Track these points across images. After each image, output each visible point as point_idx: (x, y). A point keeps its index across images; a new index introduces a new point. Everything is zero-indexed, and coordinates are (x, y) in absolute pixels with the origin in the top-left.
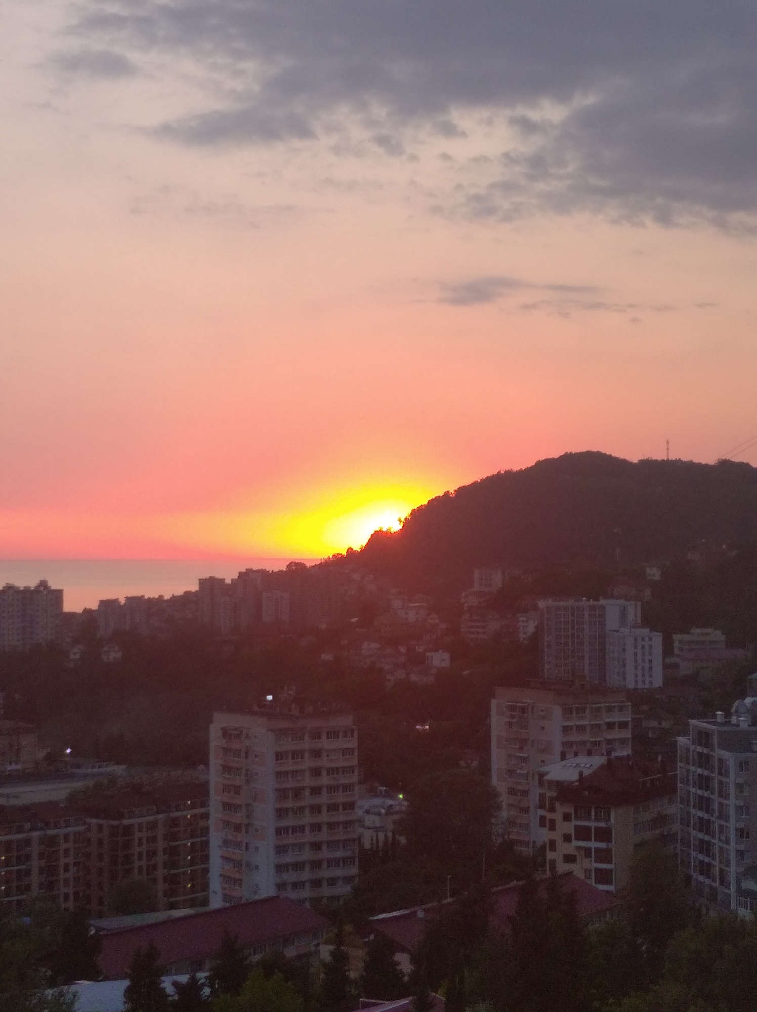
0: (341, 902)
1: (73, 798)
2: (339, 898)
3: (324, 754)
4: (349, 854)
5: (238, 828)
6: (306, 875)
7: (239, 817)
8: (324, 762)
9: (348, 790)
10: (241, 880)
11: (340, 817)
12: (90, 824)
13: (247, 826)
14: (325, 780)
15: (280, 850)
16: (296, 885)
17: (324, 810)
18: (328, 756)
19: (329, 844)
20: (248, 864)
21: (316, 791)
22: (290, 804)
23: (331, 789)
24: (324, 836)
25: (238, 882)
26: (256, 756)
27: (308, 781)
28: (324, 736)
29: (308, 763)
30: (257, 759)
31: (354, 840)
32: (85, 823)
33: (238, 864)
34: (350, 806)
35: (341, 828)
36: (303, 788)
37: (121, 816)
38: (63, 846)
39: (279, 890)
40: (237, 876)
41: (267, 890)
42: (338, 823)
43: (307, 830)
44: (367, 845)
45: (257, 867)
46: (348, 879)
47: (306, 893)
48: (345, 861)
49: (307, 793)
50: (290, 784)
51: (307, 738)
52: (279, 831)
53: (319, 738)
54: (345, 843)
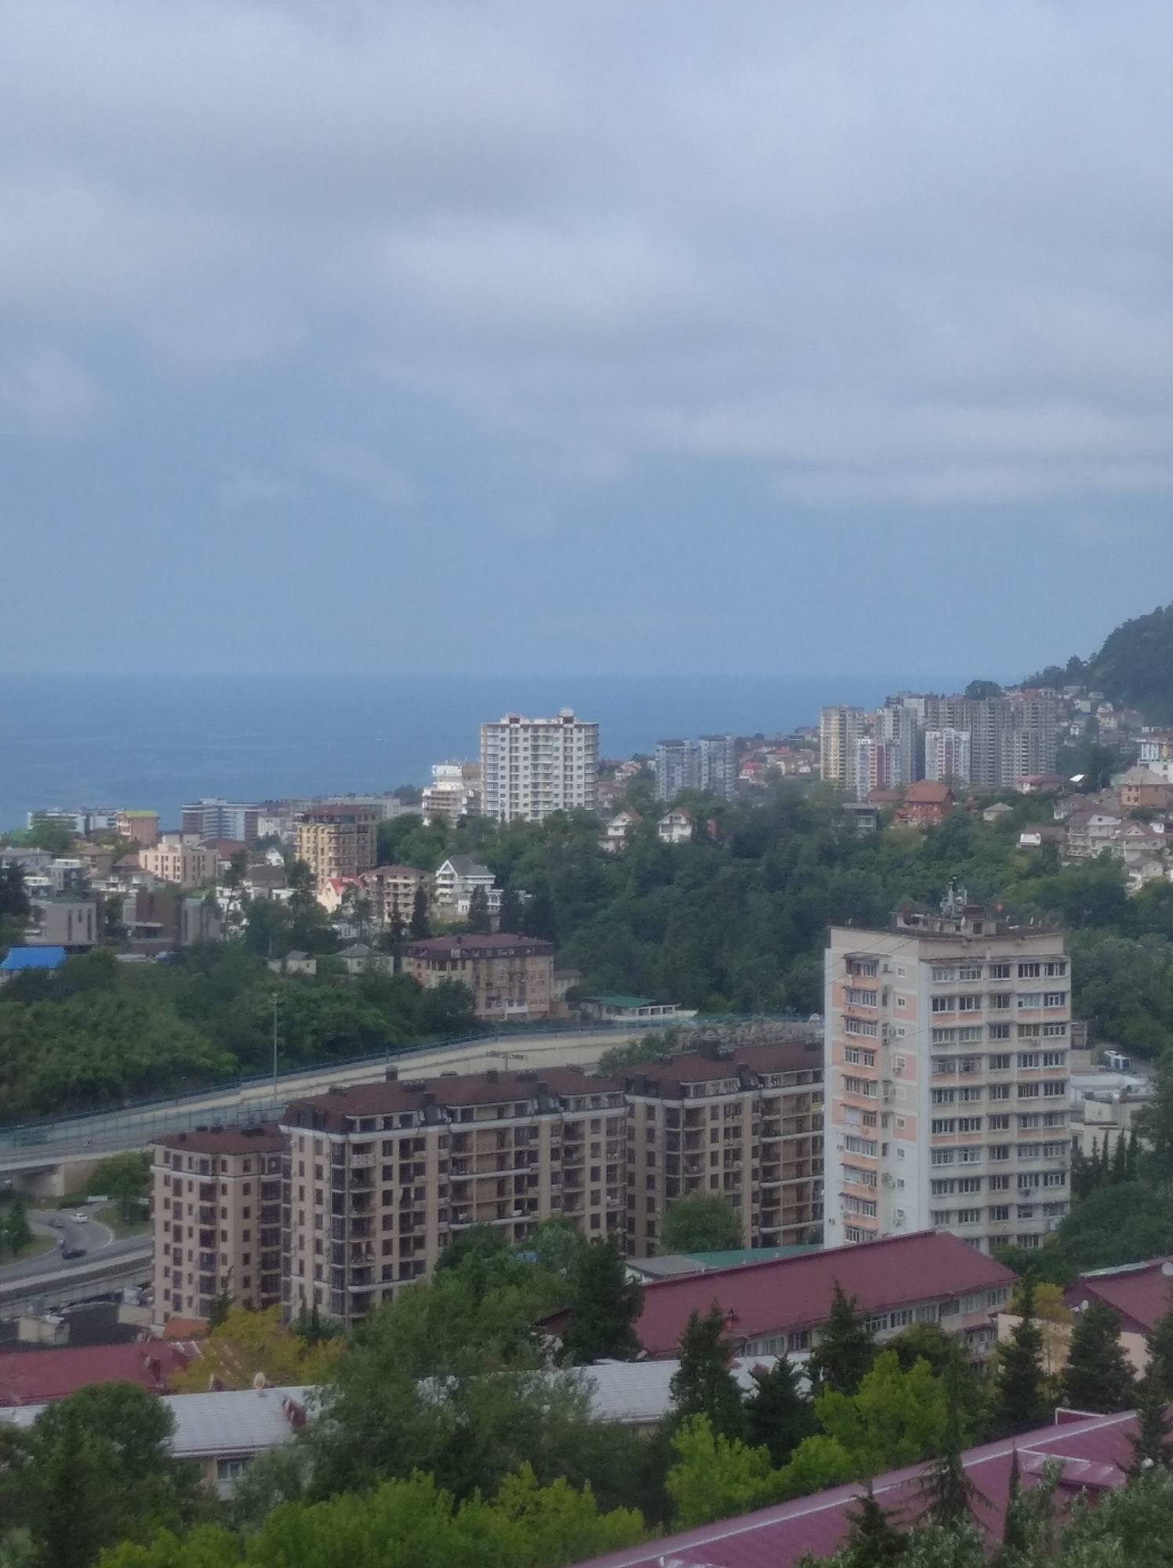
0: (1041, 1245)
1: (609, 1062)
2: (1036, 1237)
3: (1014, 1001)
4: (1054, 1166)
5: (869, 1118)
6: (981, 1199)
7: (873, 1102)
8: (1013, 1014)
9: (1054, 1061)
10: (875, 1203)
11: (1040, 1104)
12: (632, 1106)
13: (886, 1116)
14: (1014, 1044)
15: (940, 1155)
16: (965, 1215)
17: (1014, 1092)
18: (1020, 1004)
19: (1022, 1147)
20: (886, 1178)
21: (1000, 1061)
22: (956, 1081)
23: (1026, 1059)
24: (1012, 1135)
25: (870, 1206)
26: (901, 1002)
27: (986, 1045)
28: (1015, 971)
29: (987, 1015)
30: (903, 1007)
31: (1064, 1143)
32: (626, 1104)
33: (870, 1177)
34: (1057, 1087)
35: (1041, 1122)
36: (978, 1057)
37: (683, 1093)
38: (589, 1139)
39: (937, 1223)
40: (868, 1196)
41: (917, 1222)
42: (1036, 1115)
43: (985, 1124)
44: (1087, 1153)
45: (902, 1183)
46: (1051, 1207)
47: (981, 1228)
48: (1048, 1177)
49: (985, 1064)
50: (956, 1049)
51: (985, 973)
52: (937, 1125)
53: (1007, 975)
54: (1048, 1146)
